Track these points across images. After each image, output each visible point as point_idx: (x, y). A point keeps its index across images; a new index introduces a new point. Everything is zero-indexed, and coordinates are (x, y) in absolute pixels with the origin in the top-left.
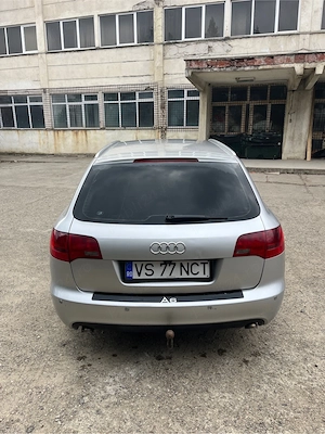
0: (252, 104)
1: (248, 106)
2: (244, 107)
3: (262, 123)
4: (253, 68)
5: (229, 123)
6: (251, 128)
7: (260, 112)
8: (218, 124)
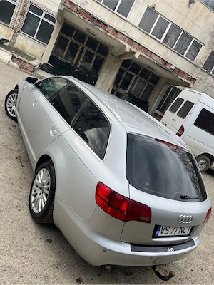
0: (86, 49)
1: (83, 48)
2: (80, 48)
3: (88, 64)
4: (104, 31)
5: (67, 53)
6: (80, 63)
7: (89, 57)
8: (60, 49)
